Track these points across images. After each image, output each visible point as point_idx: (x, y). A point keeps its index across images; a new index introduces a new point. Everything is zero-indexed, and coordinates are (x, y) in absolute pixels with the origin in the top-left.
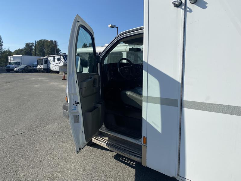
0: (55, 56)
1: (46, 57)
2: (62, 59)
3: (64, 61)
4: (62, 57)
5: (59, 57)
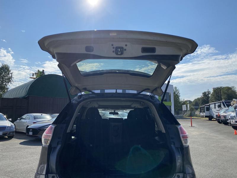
1: (208, 104)
4: (222, 104)
5: (219, 104)
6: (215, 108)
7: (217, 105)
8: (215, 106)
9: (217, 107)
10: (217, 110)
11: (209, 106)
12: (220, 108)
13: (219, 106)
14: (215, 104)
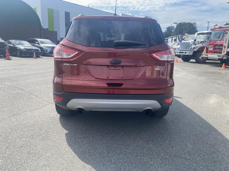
0: (173, 37)
1: (167, 38)
2: (178, 40)
3: (178, 42)
4: (177, 38)
5: (175, 38)
6: (172, 42)
7: (174, 39)
8: (172, 40)
9: (173, 41)
10: (173, 44)
11: (167, 39)
12: (175, 42)
13: (175, 40)
14: (172, 38)
